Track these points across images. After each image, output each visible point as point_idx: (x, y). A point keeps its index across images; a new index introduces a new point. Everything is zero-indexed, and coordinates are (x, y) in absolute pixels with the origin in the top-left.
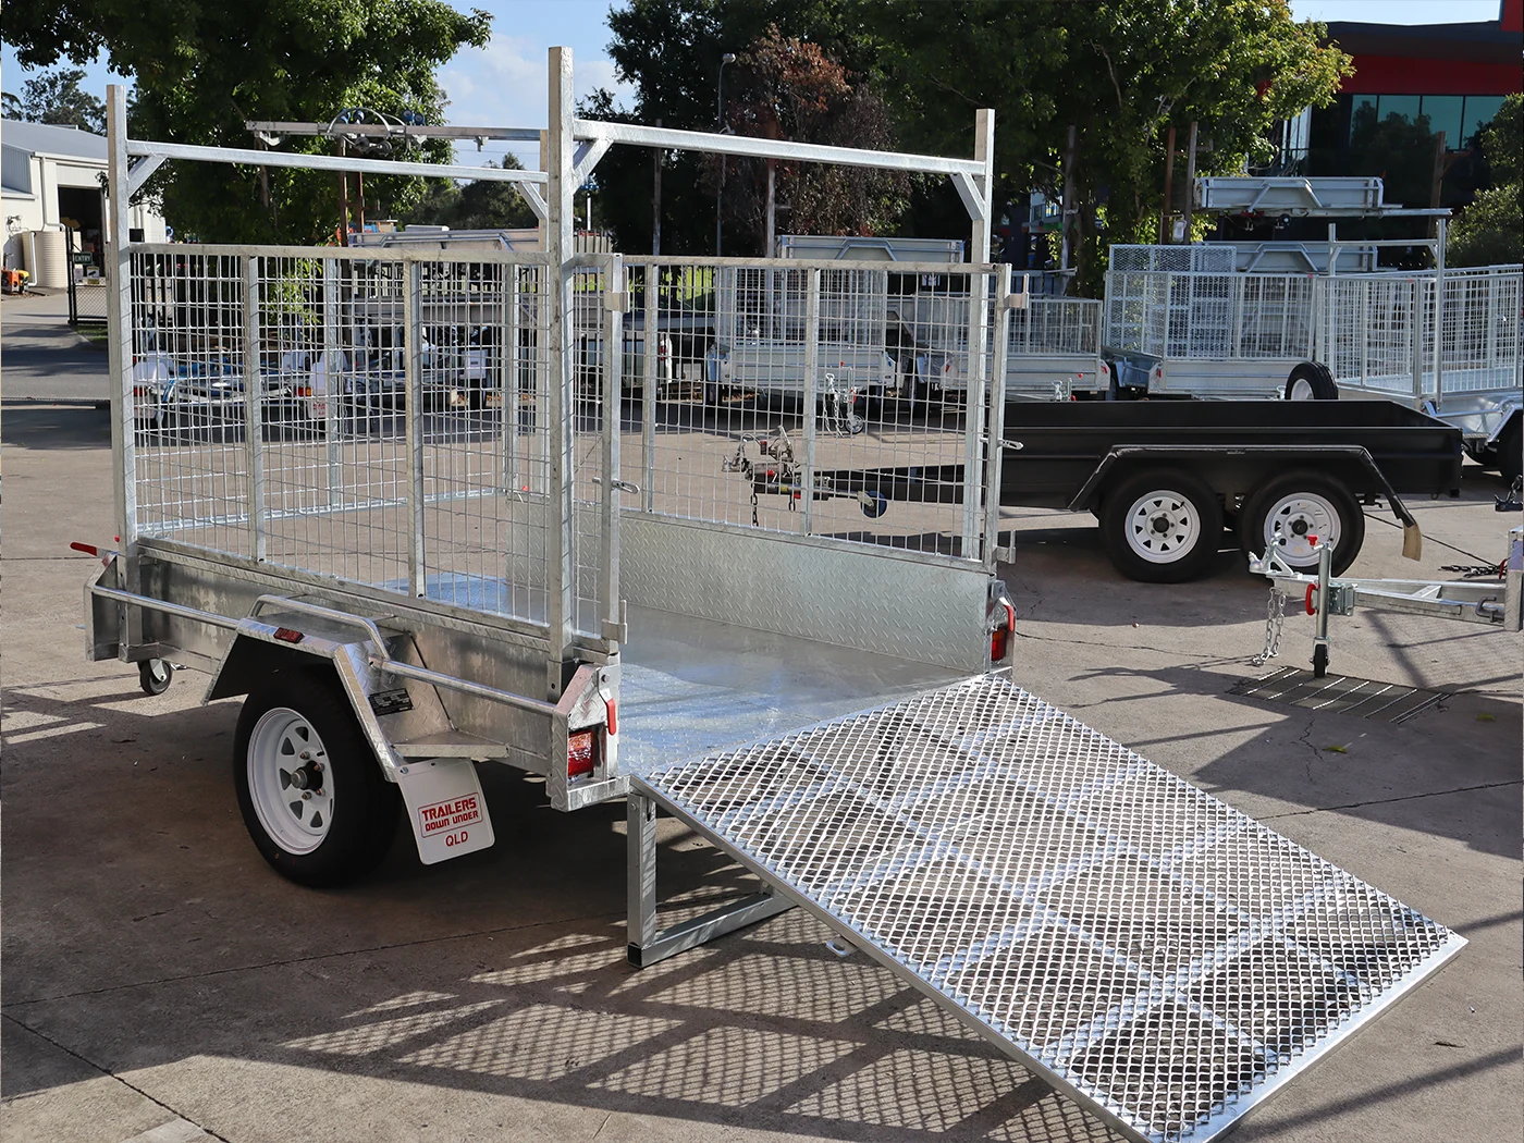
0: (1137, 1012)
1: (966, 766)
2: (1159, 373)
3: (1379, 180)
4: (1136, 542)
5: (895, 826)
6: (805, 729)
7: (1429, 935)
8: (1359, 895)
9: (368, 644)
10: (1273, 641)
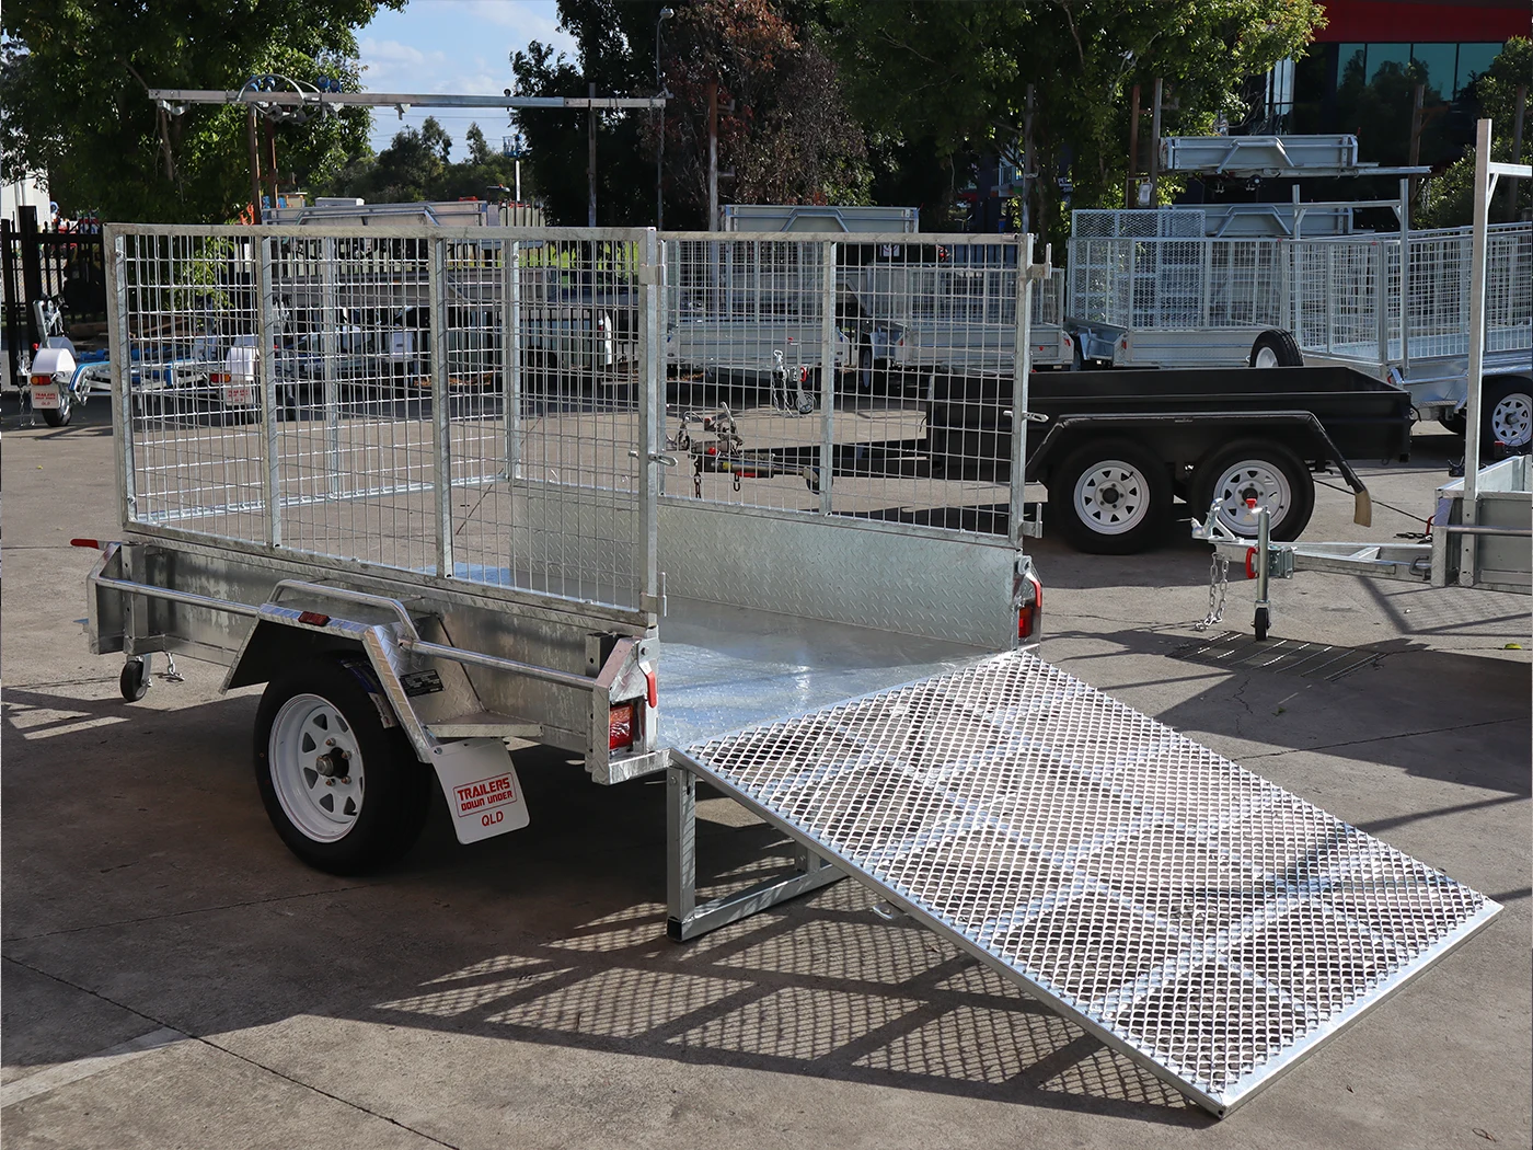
0: (1180, 972)
1: (1000, 739)
2: (1124, 344)
3: (1353, 137)
4: (1086, 513)
5: (933, 796)
6: (839, 704)
7: (1465, 901)
8: (1394, 863)
9: (396, 626)
10: (1216, 606)
